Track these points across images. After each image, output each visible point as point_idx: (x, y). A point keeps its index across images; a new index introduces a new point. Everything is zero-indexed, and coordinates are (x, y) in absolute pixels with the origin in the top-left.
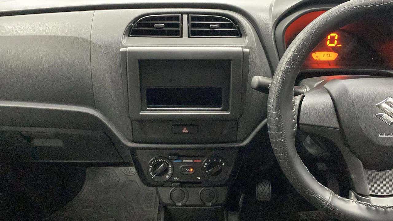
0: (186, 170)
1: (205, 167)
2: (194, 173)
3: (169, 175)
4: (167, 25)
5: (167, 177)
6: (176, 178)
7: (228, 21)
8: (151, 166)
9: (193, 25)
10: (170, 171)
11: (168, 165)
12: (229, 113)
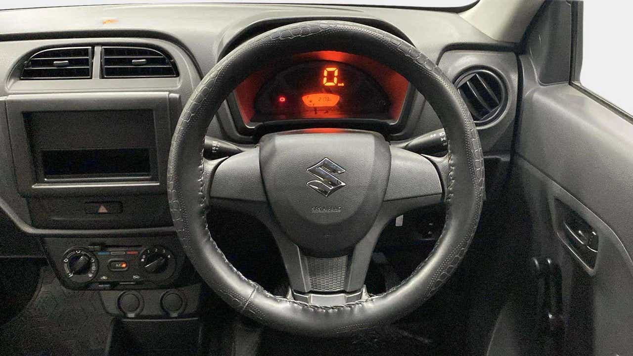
0: (117, 265)
1: (143, 260)
2: (127, 271)
3: (91, 273)
4: (71, 62)
5: (90, 276)
6: (104, 278)
7: (158, 55)
8: (66, 260)
9: (107, 62)
10: (94, 268)
11: (90, 259)
12: (158, 184)
